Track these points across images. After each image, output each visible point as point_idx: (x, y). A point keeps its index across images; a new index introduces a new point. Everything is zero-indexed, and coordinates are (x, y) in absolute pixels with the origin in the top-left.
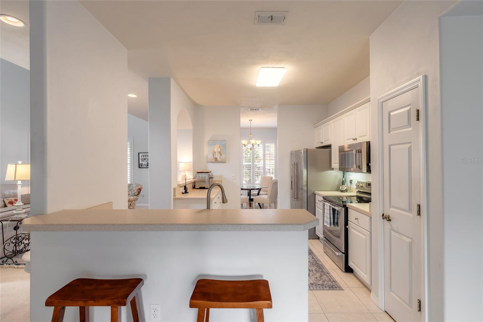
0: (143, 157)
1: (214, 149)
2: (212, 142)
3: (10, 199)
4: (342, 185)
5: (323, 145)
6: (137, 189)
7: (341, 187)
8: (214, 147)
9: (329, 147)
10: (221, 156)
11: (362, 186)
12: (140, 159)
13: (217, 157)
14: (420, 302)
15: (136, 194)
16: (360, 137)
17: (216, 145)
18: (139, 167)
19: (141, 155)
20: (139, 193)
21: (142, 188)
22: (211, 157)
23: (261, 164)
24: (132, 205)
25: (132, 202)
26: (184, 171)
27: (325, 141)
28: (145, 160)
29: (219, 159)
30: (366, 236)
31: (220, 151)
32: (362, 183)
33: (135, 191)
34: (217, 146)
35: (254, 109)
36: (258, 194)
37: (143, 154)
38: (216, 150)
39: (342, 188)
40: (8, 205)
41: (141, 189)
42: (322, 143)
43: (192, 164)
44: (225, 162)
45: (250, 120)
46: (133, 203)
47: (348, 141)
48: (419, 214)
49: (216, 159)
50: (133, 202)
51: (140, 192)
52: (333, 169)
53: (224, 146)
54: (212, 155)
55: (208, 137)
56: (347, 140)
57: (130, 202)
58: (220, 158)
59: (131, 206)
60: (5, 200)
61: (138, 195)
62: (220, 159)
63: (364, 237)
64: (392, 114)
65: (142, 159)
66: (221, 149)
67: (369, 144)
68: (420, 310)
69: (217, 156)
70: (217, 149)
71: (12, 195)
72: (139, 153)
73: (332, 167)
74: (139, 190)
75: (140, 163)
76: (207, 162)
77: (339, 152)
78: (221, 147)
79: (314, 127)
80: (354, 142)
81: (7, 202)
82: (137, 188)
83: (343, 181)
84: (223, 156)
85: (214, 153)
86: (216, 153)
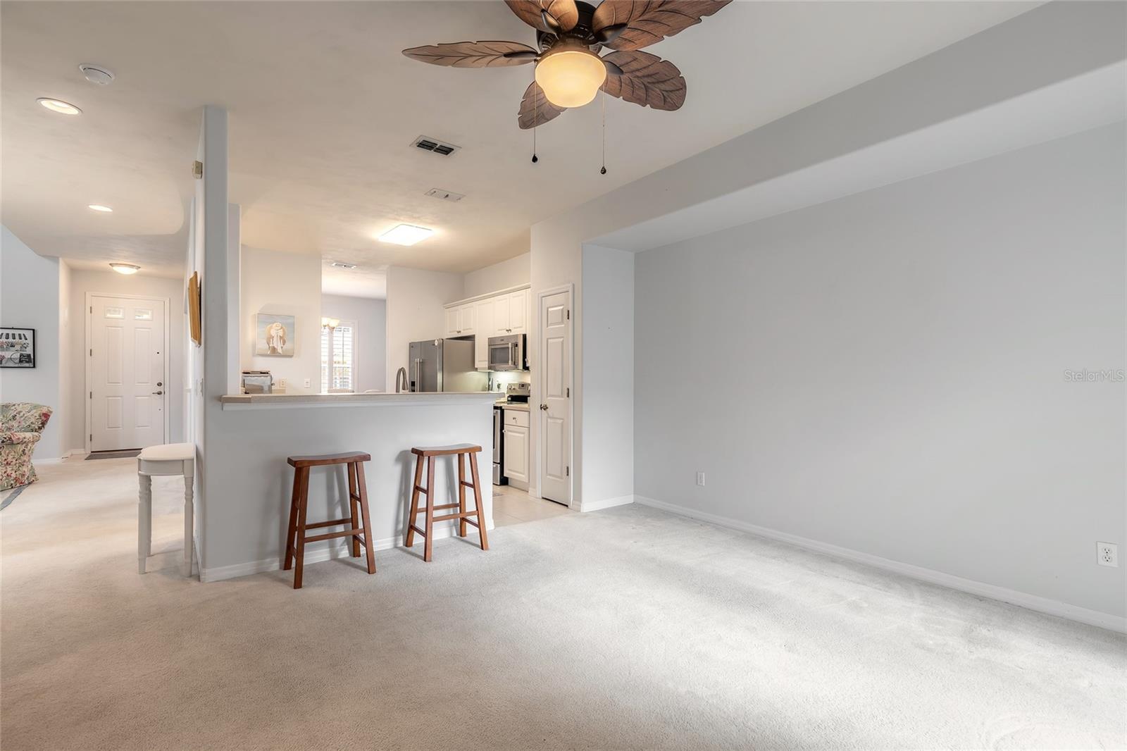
1: (270, 330)
5: (460, 335)
6: (37, 415)
8: (271, 328)
9: (470, 338)
10: (283, 345)
11: (514, 389)
14: (568, 468)
15: (37, 428)
16: (515, 328)
17: (273, 323)
20: (43, 424)
21: (51, 412)
22: (263, 346)
23: (347, 366)
24: (26, 451)
25: (26, 447)
27: (464, 330)
28: (12, 346)
29: (280, 351)
30: (524, 433)
31: (281, 335)
32: (514, 384)
33: (33, 420)
34: (276, 326)
35: (343, 264)
38: (273, 333)
41: (49, 416)
42: (460, 332)
44: (291, 356)
46: (29, 447)
47: (500, 332)
48: (568, 396)
49: (274, 349)
50: (30, 445)
51: (46, 421)
52: (476, 369)
53: (290, 325)
54: (265, 341)
55: (255, 307)
56: (499, 330)
57: (25, 445)
58: (282, 348)
59: (25, 454)
61: (40, 428)
62: (282, 351)
63: (522, 435)
64: (550, 309)
66: (284, 331)
67: (525, 336)
68: (568, 475)
69: (277, 344)
70: (276, 330)
73: (476, 367)
74: (43, 418)
76: (254, 355)
77: (489, 345)
78: (285, 328)
79: (444, 307)
80: (507, 334)
82: (36, 413)
83: (489, 386)
84: (288, 345)
85: (270, 338)
86: (275, 339)
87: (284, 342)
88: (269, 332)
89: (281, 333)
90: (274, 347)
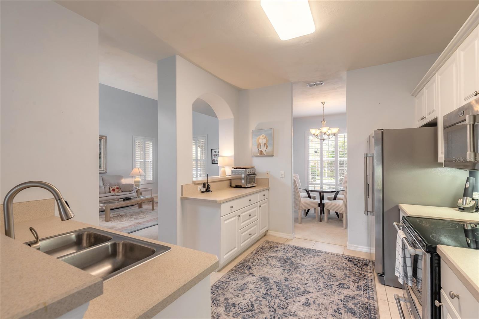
0: (215, 153)
1: (259, 139)
2: (258, 132)
3: (113, 187)
4: (464, 196)
5: (425, 122)
7: (460, 201)
10: (267, 149)
12: (213, 155)
13: (262, 151)
17: (261, 135)
18: (212, 163)
19: (213, 151)
22: (256, 150)
26: (224, 166)
27: (428, 115)
28: (217, 156)
29: (265, 153)
31: (265, 142)
34: (262, 137)
35: (314, 84)
36: (335, 199)
37: (215, 150)
38: (261, 141)
39: (462, 203)
40: (112, 192)
43: (233, 159)
44: (272, 156)
45: (322, 103)
49: (261, 152)
53: (270, 136)
54: (256, 147)
55: (253, 126)
58: (266, 150)
60: (110, 188)
62: (266, 152)
65: (214, 155)
66: (266, 140)
69: (263, 148)
70: (262, 140)
71: (117, 184)
72: (212, 150)
73: (438, 161)
75: (213, 159)
76: (252, 157)
77: (445, 128)
78: (267, 138)
79: (412, 95)
81: (111, 189)
83: (466, 188)
84: (270, 149)
85: (259, 144)
86: (262, 145)
87: (267, 147)
88: (259, 141)
89: (265, 141)
90: (261, 150)
